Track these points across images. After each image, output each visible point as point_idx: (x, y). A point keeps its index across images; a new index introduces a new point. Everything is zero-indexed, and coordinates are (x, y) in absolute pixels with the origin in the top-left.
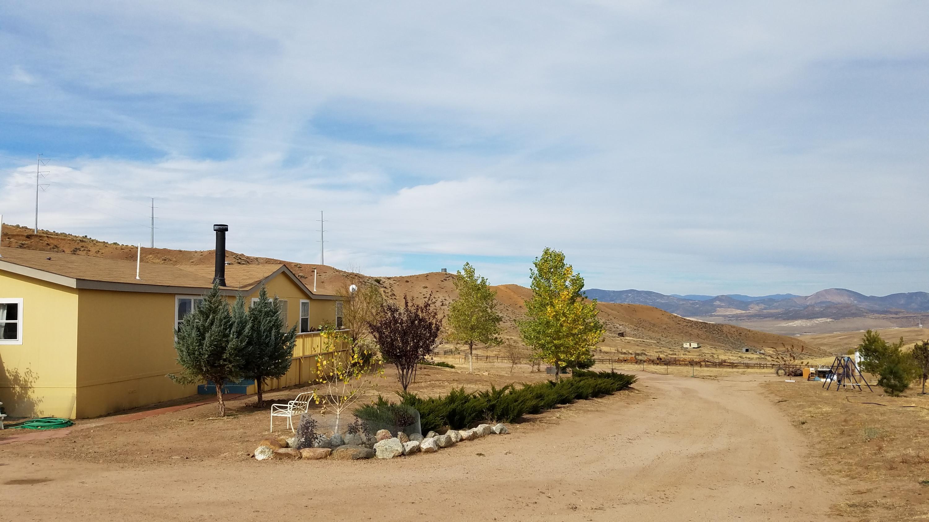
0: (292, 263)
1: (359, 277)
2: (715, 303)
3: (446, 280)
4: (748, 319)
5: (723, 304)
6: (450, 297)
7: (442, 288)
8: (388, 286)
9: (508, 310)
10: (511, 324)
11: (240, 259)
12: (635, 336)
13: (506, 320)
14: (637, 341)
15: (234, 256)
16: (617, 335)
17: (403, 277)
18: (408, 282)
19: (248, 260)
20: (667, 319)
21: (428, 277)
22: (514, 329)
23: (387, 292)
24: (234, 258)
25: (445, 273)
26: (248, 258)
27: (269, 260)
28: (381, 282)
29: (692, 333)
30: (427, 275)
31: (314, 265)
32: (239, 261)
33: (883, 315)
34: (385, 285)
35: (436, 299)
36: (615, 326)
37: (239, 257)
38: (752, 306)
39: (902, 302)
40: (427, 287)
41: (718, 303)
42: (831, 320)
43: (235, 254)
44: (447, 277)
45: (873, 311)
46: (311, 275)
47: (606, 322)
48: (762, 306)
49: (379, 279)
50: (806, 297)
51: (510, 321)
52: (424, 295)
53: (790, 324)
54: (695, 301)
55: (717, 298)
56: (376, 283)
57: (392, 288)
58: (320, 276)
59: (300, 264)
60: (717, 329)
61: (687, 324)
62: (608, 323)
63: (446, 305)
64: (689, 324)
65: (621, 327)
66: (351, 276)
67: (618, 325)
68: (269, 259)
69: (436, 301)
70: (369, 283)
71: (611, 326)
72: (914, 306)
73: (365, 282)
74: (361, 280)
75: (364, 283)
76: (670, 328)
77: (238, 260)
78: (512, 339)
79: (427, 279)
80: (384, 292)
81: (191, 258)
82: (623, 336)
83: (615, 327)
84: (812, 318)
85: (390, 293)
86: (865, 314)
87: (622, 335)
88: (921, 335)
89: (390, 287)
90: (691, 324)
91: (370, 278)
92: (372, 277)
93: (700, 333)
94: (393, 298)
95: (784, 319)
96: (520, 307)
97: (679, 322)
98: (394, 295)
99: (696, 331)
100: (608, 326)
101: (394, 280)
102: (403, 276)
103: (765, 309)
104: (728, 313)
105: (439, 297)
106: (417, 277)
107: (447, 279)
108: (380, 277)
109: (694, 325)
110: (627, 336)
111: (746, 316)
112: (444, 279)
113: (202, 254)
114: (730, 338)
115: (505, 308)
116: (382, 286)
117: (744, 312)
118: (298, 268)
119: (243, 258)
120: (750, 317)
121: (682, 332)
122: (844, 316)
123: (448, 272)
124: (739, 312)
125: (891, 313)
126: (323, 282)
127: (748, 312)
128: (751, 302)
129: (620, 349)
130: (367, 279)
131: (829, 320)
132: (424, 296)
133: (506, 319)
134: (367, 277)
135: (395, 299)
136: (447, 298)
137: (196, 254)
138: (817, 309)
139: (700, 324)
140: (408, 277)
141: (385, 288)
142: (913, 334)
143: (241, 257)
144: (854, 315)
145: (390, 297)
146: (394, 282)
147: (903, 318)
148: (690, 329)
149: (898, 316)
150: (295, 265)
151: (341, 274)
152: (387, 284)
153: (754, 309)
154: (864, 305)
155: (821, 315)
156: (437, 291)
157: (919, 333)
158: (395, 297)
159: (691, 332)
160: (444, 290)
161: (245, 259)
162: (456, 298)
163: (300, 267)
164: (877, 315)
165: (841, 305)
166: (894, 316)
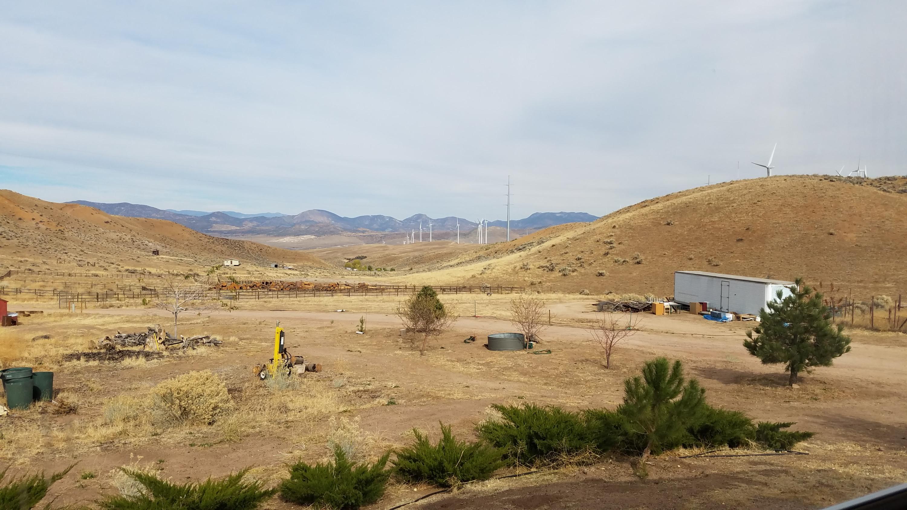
2: (211, 219)
4: (243, 235)
5: (219, 220)
9: (8, 223)
10: (18, 241)
12: (168, 253)
13: (11, 237)
14: (175, 260)
16: (151, 254)
20: (189, 236)
22: (24, 248)
29: (217, 250)
33: (353, 234)
36: (144, 243)
38: (245, 223)
39: (367, 223)
41: (214, 219)
42: (314, 237)
45: (345, 230)
47: (133, 239)
48: (255, 223)
50: (294, 216)
51: (16, 237)
53: (280, 240)
54: (191, 216)
55: (213, 214)
60: (238, 246)
61: (209, 240)
62: (135, 240)
64: (211, 240)
65: (151, 244)
67: (147, 242)
71: (139, 243)
72: (375, 226)
76: (192, 244)
78: (27, 261)
82: (158, 255)
83: (143, 245)
84: (298, 235)
86: (340, 232)
87: (156, 253)
88: (387, 250)
90: (213, 240)
93: (224, 249)
95: (275, 236)
96: (20, 219)
97: (201, 239)
99: (219, 248)
100: (136, 243)
103: (258, 226)
104: (223, 229)
109: (215, 242)
110: (162, 254)
111: (240, 232)
114: (252, 254)
117: (239, 228)
120: (244, 233)
121: (205, 249)
122: (324, 233)
124: (234, 228)
125: (360, 232)
127: (242, 228)
128: (245, 219)
129: (171, 271)
131: (313, 237)
133: (10, 235)
138: (303, 227)
139: (222, 240)
142: (381, 249)
144: (332, 233)
147: (368, 236)
148: (214, 246)
149: (364, 234)
153: (248, 226)
154: (339, 225)
155: (307, 232)
157: (385, 248)
159: (213, 248)
164: (349, 233)
165: (322, 224)
166: (362, 234)
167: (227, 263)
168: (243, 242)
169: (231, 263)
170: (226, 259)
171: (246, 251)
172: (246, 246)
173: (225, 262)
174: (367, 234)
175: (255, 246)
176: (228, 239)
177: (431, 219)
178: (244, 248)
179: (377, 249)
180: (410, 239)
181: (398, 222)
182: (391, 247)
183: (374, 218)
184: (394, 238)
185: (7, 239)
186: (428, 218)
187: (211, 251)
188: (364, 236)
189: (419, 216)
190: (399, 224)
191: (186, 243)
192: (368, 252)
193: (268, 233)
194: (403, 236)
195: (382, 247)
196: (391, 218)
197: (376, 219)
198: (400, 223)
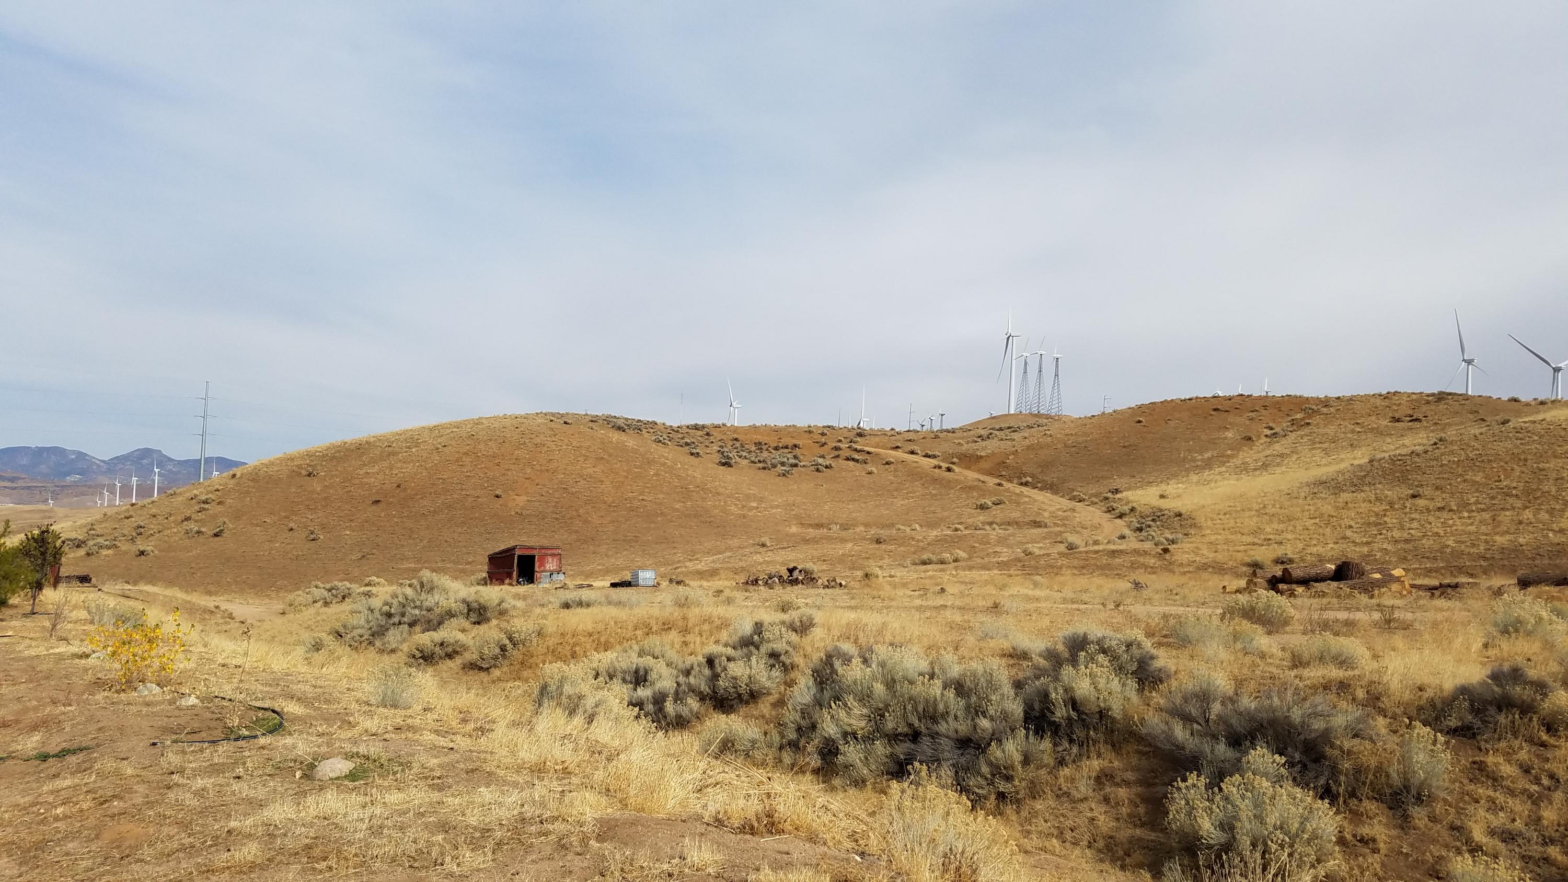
174: (20, 483)
177: (169, 459)
179: (27, 515)
181: (97, 461)
183: (40, 452)
188: (15, 488)
189: (148, 452)
190: (99, 466)
194: (96, 489)
196: (81, 455)
197: (45, 454)
198: (102, 464)
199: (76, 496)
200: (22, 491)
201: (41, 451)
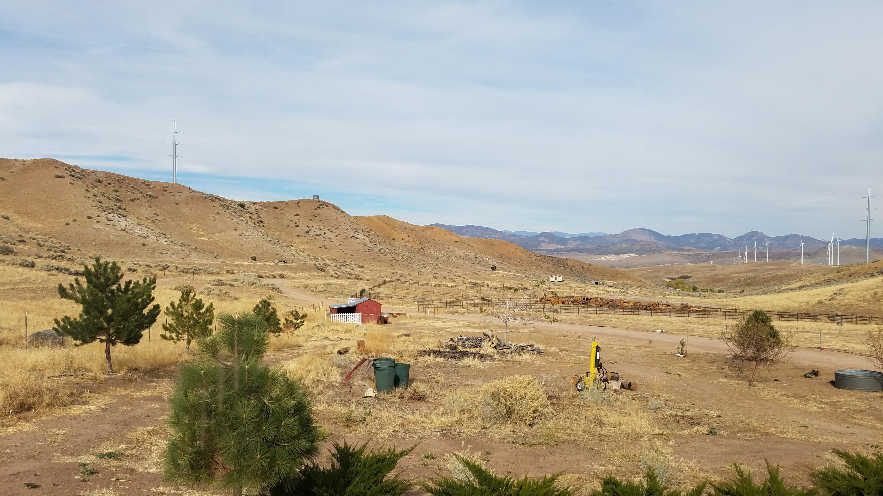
0: (138, 179)
1: (220, 200)
2: (539, 239)
3: (319, 208)
4: (567, 254)
5: (547, 240)
6: (325, 226)
7: (316, 217)
8: (254, 212)
9: (385, 242)
10: (392, 256)
11: (74, 171)
12: (503, 269)
13: (387, 253)
14: (509, 275)
15: (66, 167)
16: (490, 269)
17: (271, 203)
18: (277, 208)
19: (83, 173)
20: (520, 254)
21: (299, 203)
22: (395, 262)
23: (253, 218)
24: (66, 169)
25: (318, 200)
26: (83, 170)
27: (110, 175)
28: (245, 207)
29: (543, 267)
30: (298, 202)
31: (166, 183)
32: (73, 173)
33: (677, 252)
34: (250, 210)
35: (310, 228)
36: (484, 260)
37: (72, 169)
38: (570, 242)
39: (693, 241)
40: (298, 215)
41: (542, 239)
42: (635, 255)
43: (67, 165)
44: (321, 205)
45: (669, 248)
46: (162, 195)
47: (476, 256)
48: (579, 242)
49: (243, 203)
50: (615, 235)
51: (391, 254)
52: (296, 223)
53: (601, 258)
54: (523, 236)
55: (542, 235)
56: (240, 208)
57: (258, 214)
58: (174, 196)
59: (148, 181)
60: (563, 263)
61: (537, 258)
63: (321, 235)
64: (539, 258)
65: (490, 261)
66: (210, 198)
67: (487, 259)
68: (110, 173)
69: (310, 230)
70: (232, 207)
71: (481, 259)
72: (702, 244)
73: (227, 206)
74: (222, 204)
75: (225, 207)
76: (523, 261)
77: (70, 172)
78: (397, 273)
79: (299, 206)
80: (250, 218)
81: (10, 167)
82: (495, 270)
84: (619, 254)
85: (257, 220)
86: (663, 251)
87: (494, 268)
88: (715, 270)
89: (256, 213)
90: (541, 258)
91: (232, 202)
92: (235, 201)
93: (550, 266)
94: (261, 225)
95: (597, 254)
96: (394, 239)
97: (531, 256)
98: (262, 222)
99: (546, 265)
100: (478, 260)
101: (260, 206)
102: (270, 201)
103: (581, 245)
104: (550, 248)
105: (313, 226)
106: (287, 204)
107: (321, 207)
108: (244, 201)
109: (543, 259)
110: (499, 270)
111: (565, 251)
112: (318, 207)
113: (24, 163)
114: (575, 272)
115: (382, 240)
116: (247, 211)
117: (564, 247)
118: (146, 185)
119: (77, 171)
120: (568, 251)
121: (534, 265)
122: (646, 252)
123: (321, 199)
124: (559, 247)
125: (684, 250)
126: (177, 204)
127: (567, 247)
128: (570, 239)
129: (505, 285)
130: (229, 202)
131: (634, 255)
132: (296, 225)
134: (229, 200)
135: (263, 226)
136: (322, 227)
137: (17, 163)
138: (624, 246)
139: (548, 258)
140: (276, 203)
141: (251, 213)
142: (708, 269)
143: (74, 169)
144: (654, 251)
145: (258, 224)
146: (261, 207)
147: (694, 255)
148: (541, 263)
149: (689, 253)
150: (142, 182)
151: (199, 195)
152: (252, 209)
153: (572, 245)
154: (662, 244)
155: (628, 251)
156: (311, 220)
158: (263, 224)
159: (542, 265)
160: (318, 218)
161: (80, 171)
162: (332, 228)
163: (148, 185)
164: (673, 252)
165: (644, 243)
166: (686, 253)
167: (552, 279)
168: (567, 260)
169: (556, 279)
170: (552, 275)
171: (569, 269)
172: (570, 263)
173: (551, 278)
174: (692, 253)
175: (577, 263)
176: (553, 257)
177: (768, 237)
178: (568, 265)
179: (703, 269)
180: (743, 257)
181: (728, 240)
182: (719, 267)
183: (701, 237)
184: (724, 257)
185: (384, 255)
186: (765, 236)
187: (539, 267)
188: (690, 255)
189: (754, 234)
191: (519, 260)
192: (693, 272)
193: (590, 252)
194: (735, 255)
195: (710, 267)
196: (720, 237)
197: (703, 237)
198: (731, 241)
199: (720, 258)
200: (693, 256)
201: (701, 235)
